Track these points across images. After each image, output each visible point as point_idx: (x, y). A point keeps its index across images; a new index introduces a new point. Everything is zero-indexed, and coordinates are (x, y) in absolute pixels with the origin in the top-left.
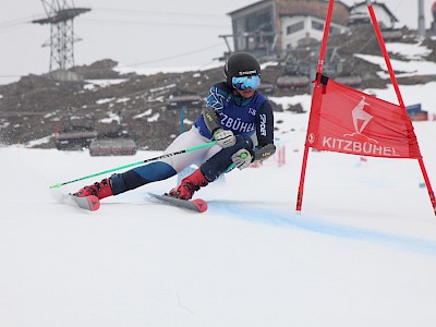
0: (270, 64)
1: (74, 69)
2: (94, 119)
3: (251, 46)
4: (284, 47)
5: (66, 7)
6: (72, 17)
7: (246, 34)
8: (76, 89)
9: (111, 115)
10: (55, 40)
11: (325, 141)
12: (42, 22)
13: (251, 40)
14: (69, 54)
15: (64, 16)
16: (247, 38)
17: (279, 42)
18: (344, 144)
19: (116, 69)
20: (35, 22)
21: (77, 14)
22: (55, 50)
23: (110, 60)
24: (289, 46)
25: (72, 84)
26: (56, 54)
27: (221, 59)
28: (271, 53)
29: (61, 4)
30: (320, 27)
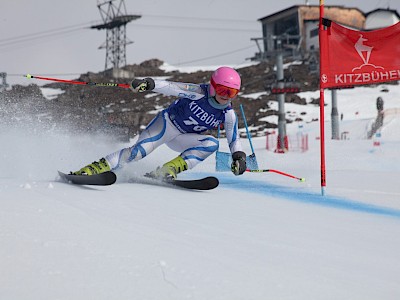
0: (295, 63)
1: (125, 68)
2: (143, 111)
4: (308, 48)
5: (120, 15)
6: (125, 23)
7: (275, 37)
9: (157, 107)
10: (110, 43)
11: (337, 79)
12: (99, 27)
13: (279, 42)
14: (122, 55)
15: (117, 23)
16: (275, 41)
17: (304, 44)
19: (162, 68)
20: (93, 27)
21: (129, 21)
22: (110, 52)
23: (156, 60)
24: (312, 47)
25: (125, 81)
26: (110, 55)
27: (253, 59)
28: (297, 54)
29: (116, 12)
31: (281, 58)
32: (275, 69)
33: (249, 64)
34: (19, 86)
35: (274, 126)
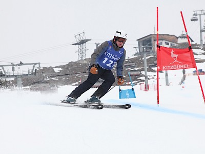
0: (151, 56)
1: (85, 60)
3: (145, 51)
6: (85, 43)
7: (143, 47)
8: (86, 66)
10: (80, 50)
11: (164, 68)
12: (75, 44)
13: (145, 48)
14: (84, 55)
15: (83, 42)
17: (154, 49)
18: (170, 67)
20: (73, 44)
21: (87, 41)
22: (80, 53)
25: (85, 64)
26: (80, 55)
27: (134, 55)
28: (151, 53)
29: (82, 38)
30: (168, 44)
31: (145, 54)
32: (143, 59)
33: (133, 57)
34: (45, 67)
35: (144, 81)
